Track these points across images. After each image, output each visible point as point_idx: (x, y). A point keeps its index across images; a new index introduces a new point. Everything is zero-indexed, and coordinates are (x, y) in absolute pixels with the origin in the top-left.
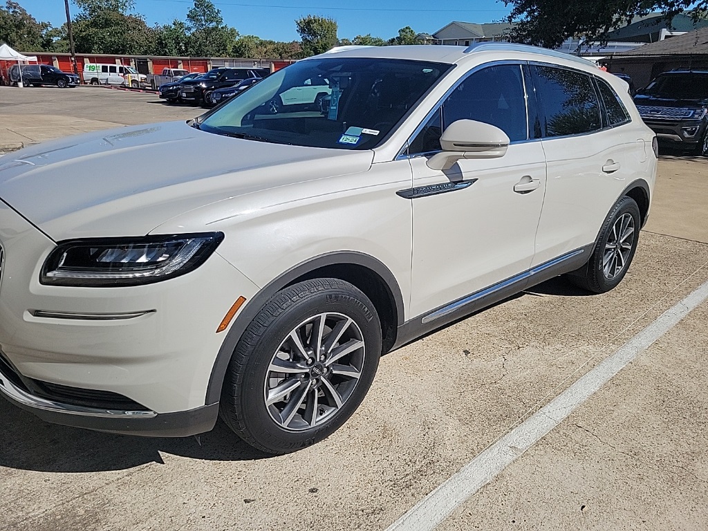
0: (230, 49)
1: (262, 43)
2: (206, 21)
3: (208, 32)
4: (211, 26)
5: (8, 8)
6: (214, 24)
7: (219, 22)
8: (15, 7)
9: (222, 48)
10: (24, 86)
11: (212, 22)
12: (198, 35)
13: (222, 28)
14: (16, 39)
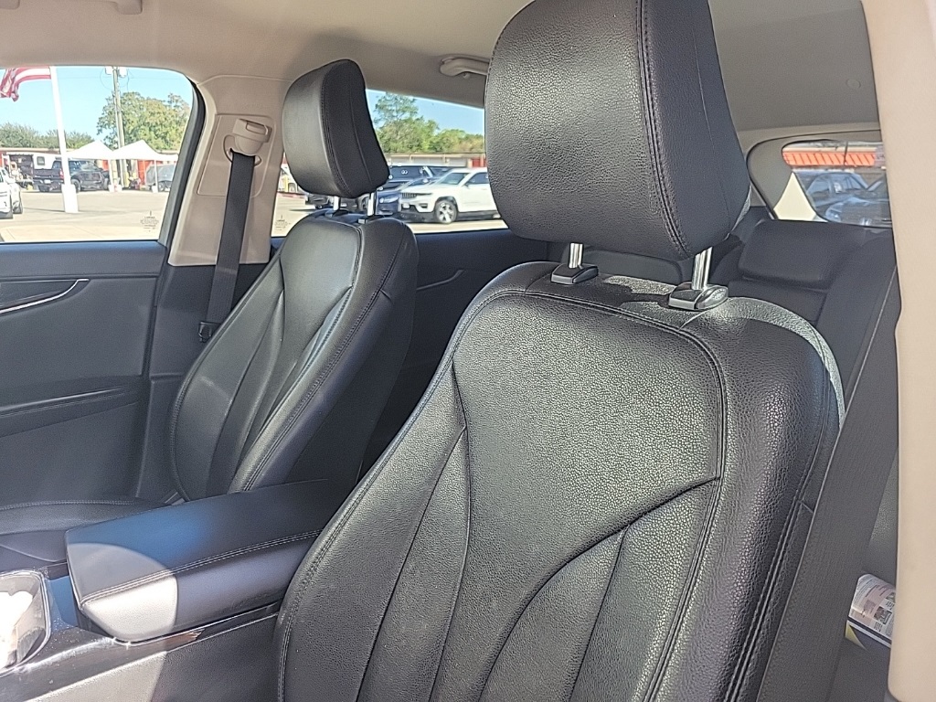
0: (426, 145)
1: (468, 138)
2: (397, 111)
3: (399, 125)
4: (403, 118)
5: (170, 102)
6: (407, 115)
7: (413, 112)
8: (177, 101)
9: (416, 145)
10: (159, 190)
11: (404, 112)
12: (387, 129)
13: (418, 119)
14: (175, 137)
